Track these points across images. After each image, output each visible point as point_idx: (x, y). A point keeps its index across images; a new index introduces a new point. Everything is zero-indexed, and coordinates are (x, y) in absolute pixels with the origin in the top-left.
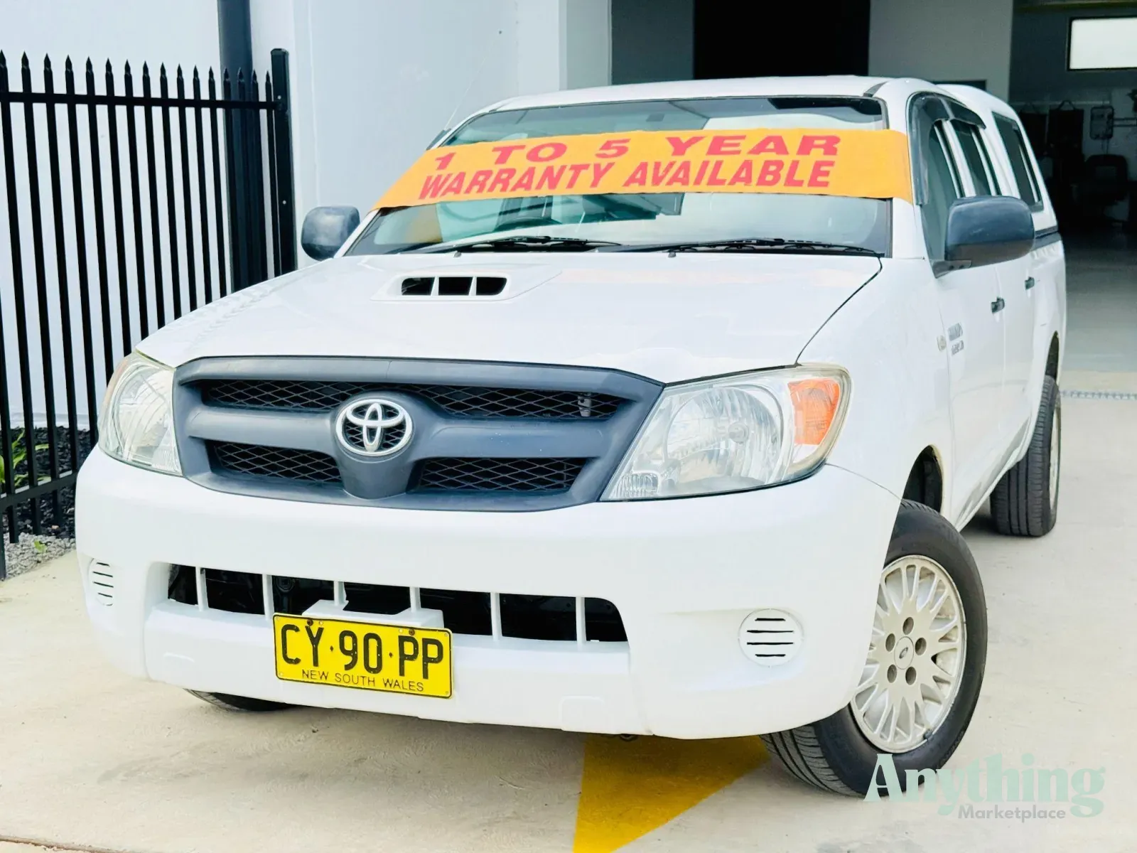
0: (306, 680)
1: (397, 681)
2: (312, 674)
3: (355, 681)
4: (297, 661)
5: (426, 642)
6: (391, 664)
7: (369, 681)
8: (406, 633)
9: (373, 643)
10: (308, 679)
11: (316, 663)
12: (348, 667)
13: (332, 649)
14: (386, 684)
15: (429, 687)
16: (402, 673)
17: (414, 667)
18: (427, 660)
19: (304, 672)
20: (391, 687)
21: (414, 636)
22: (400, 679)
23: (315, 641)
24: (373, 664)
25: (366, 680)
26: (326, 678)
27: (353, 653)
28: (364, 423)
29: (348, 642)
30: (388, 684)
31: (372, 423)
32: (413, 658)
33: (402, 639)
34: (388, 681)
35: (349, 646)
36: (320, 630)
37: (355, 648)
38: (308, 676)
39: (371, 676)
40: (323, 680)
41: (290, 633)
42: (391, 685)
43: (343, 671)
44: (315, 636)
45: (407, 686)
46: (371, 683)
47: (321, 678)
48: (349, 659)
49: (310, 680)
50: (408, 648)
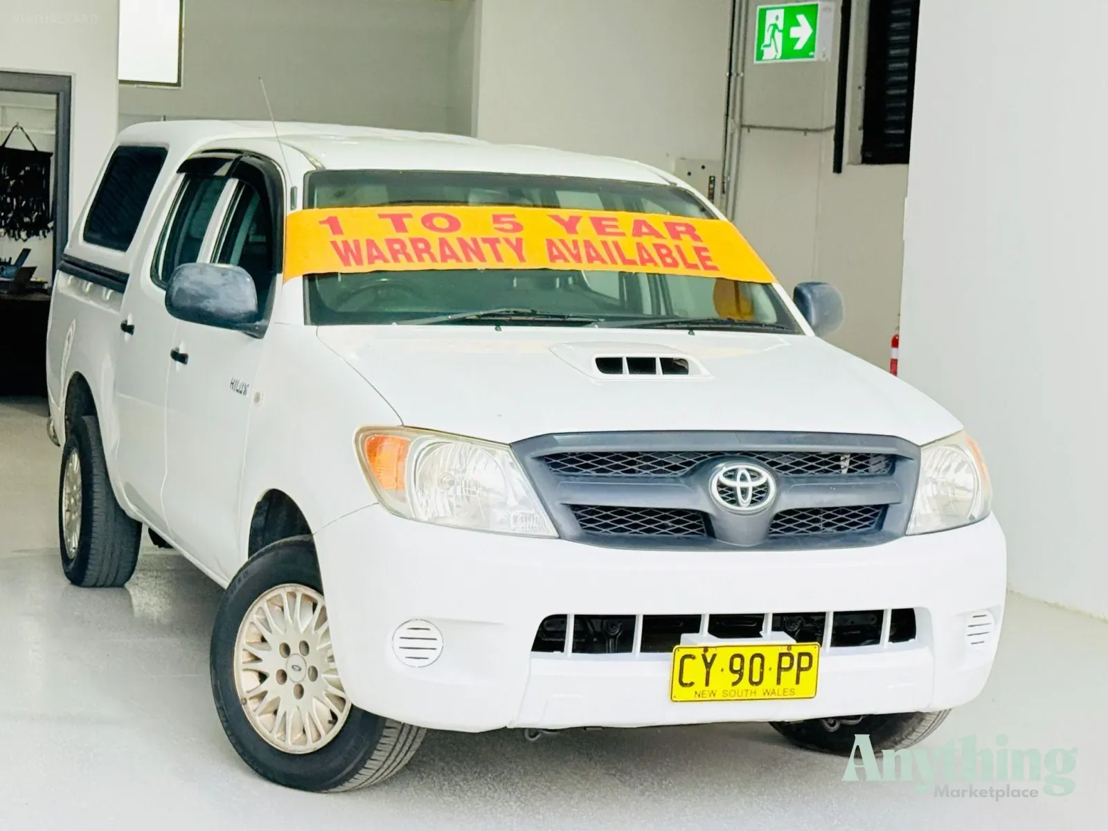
0: (698, 699)
1: (774, 690)
2: (703, 694)
3: (740, 694)
4: (692, 684)
5: (801, 655)
6: (770, 676)
7: (751, 692)
8: (785, 650)
9: (757, 661)
11: (707, 684)
12: (734, 684)
13: (722, 670)
14: (764, 694)
15: (800, 690)
16: (779, 682)
17: (789, 676)
18: (800, 669)
19: (696, 693)
20: (769, 697)
21: (790, 652)
22: (777, 687)
23: (708, 665)
24: (756, 678)
25: (749, 692)
26: (714, 695)
27: (740, 672)
28: (737, 484)
29: (737, 661)
31: (744, 485)
32: (789, 669)
33: (781, 655)
34: (767, 691)
35: (737, 667)
36: (714, 656)
37: (742, 667)
38: (699, 696)
39: (754, 688)
40: (712, 698)
41: (687, 661)
42: (768, 694)
43: (730, 687)
44: (709, 660)
45: (781, 693)
46: (753, 694)
47: (710, 696)
48: (737, 676)
49: (701, 699)
50: (786, 662)
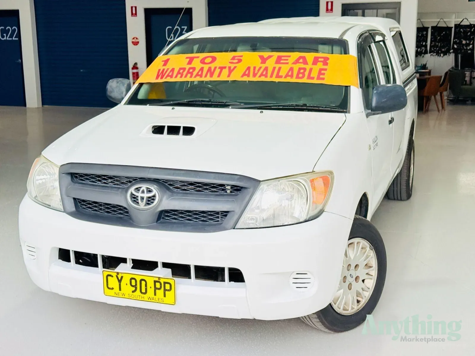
1: (153, 298)
3: (136, 297)
4: (113, 289)
5: (165, 283)
6: (151, 291)
8: (157, 279)
9: (143, 283)
10: (117, 295)
11: (120, 289)
12: (133, 292)
13: (127, 284)
14: (148, 299)
15: (166, 300)
16: (155, 295)
17: (160, 293)
18: (165, 290)
19: (115, 293)
21: (160, 281)
22: (154, 297)
23: (120, 281)
24: (143, 291)
25: (141, 297)
26: (124, 295)
27: (135, 286)
28: (139, 195)
29: (133, 281)
30: (150, 299)
31: (142, 195)
32: (160, 289)
33: (155, 282)
34: (149, 297)
35: (133, 284)
36: (122, 277)
37: (136, 284)
38: (117, 294)
39: (143, 295)
40: (123, 296)
41: (109, 277)
42: (151, 299)
43: (131, 293)
44: (120, 279)
45: (157, 300)
46: (143, 298)
47: (122, 295)
48: (134, 289)
49: (118, 296)
50: (158, 285)
